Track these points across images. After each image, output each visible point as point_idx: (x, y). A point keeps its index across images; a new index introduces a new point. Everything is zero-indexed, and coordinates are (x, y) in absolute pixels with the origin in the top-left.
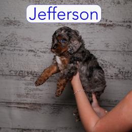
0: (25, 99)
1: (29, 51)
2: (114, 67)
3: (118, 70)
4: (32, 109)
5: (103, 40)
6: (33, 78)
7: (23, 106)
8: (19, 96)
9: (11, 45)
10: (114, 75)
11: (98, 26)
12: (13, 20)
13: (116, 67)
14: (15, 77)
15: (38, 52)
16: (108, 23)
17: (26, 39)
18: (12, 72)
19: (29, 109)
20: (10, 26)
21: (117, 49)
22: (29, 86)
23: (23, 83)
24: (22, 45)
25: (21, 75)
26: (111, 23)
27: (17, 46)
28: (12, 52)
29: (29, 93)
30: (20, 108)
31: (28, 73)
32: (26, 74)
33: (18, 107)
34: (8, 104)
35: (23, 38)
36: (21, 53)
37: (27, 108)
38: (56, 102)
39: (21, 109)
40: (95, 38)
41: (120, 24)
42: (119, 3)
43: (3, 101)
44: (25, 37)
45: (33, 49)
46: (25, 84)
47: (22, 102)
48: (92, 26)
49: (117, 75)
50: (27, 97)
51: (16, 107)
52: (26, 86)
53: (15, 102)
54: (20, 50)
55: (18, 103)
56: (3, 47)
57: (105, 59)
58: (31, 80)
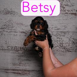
0: (19, 67)
4: (24, 74)
5: (74, 25)
7: (17, 72)
8: (14, 64)
9: (9, 28)
11: (70, 14)
12: (10, 10)
14: (11, 51)
15: (28, 33)
19: (21, 74)
20: (8, 15)
23: (17, 55)
25: (16, 49)
27: (13, 29)
28: (9, 33)
30: (14, 73)
32: (19, 49)
33: (13, 73)
34: (6, 70)
35: (17, 24)
36: (16, 34)
37: (20, 73)
39: (16, 74)
40: (68, 23)
43: (3, 68)
44: (19, 23)
46: (19, 56)
47: (16, 69)
48: (66, 14)
50: (20, 65)
51: (12, 72)
52: (20, 58)
53: (11, 69)
54: (15, 32)
55: (14, 70)
57: (76, 38)
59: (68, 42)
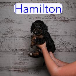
1: (20, 37)
2: (70, 45)
3: (73, 46)
4: (23, 71)
5: (63, 29)
6: (23, 53)
7: (18, 70)
8: (15, 64)
9: (10, 34)
10: (70, 49)
11: (60, 21)
13: (71, 44)
14: (12, 53)
15: (26, 38)
16: (66, 19)
17: (18, 30)
18: (11, 50)
19: (21, 71)
21: (72, 34)
22: (21, 58)
23: (17, 56)
24: (16, 34)
25: (16, 51)
26: (68, 19)
28: (10, 38)
29: (21, 62)
30: (16, 71)
31: (20, 50)
32: (19, 51)
34: (9, 69)
38: (37, 67)
40: (58, 28)
41: (72, 19)
42: (71, 7)
43: (6, 67)
44: (18, 29)
45: (22, 36)
47: (17, 67)
48: (56, 21)
49: (72, 49)
50: (20, 64)
52: (19, 58)
53: (13, 67)
54: (15, 37)
55: (15, 68)
56: (5, 35)
57: (65, 40)
58: (22, 54)
59: (59, 44)
